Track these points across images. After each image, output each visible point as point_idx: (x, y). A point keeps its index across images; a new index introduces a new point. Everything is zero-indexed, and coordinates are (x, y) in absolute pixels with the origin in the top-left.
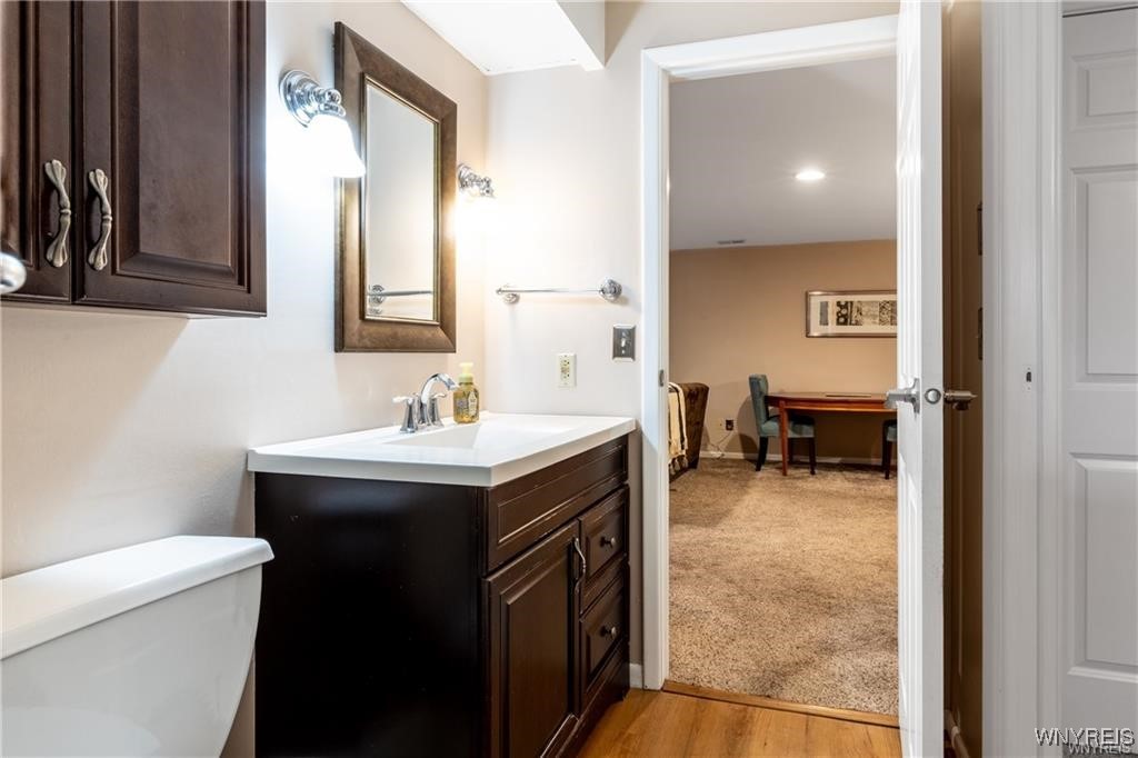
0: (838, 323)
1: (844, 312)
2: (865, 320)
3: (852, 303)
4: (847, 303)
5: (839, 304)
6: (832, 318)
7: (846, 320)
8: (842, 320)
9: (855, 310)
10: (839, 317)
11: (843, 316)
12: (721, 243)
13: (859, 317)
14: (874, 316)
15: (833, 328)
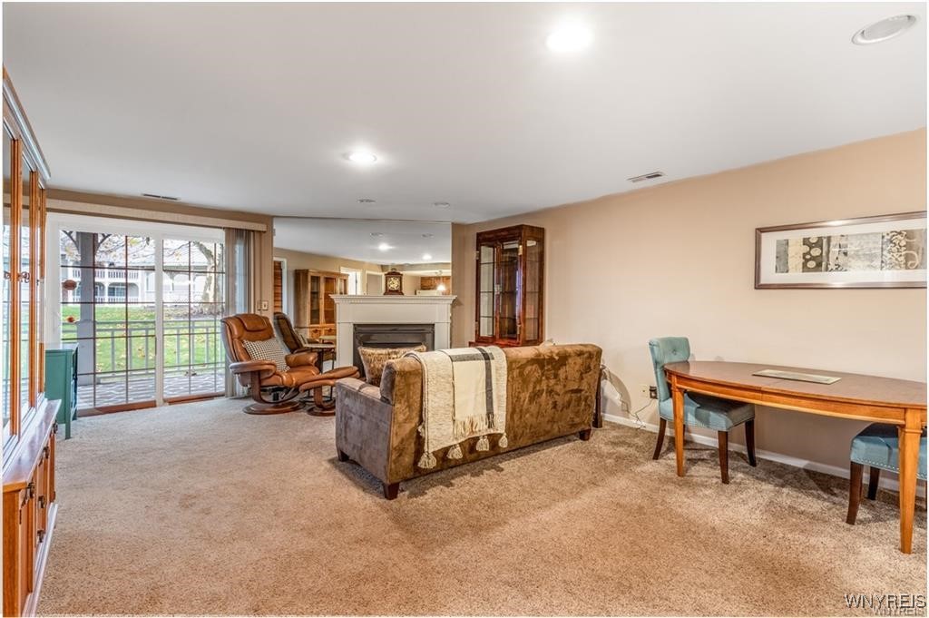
0: (805, 268)
1: (815, 252)
2: (853, 262)
3: (829, 239)
4: (820, 239)
5: (806, 242)
6: (795, 260)
7: (819, 265)
8: (812, 264)
9: (835, 250)
10: (807, 261)
11: (813, 258)
12: (636, 180)
13: (842, 259)
14: (871, 257)
15: (795, 275)
